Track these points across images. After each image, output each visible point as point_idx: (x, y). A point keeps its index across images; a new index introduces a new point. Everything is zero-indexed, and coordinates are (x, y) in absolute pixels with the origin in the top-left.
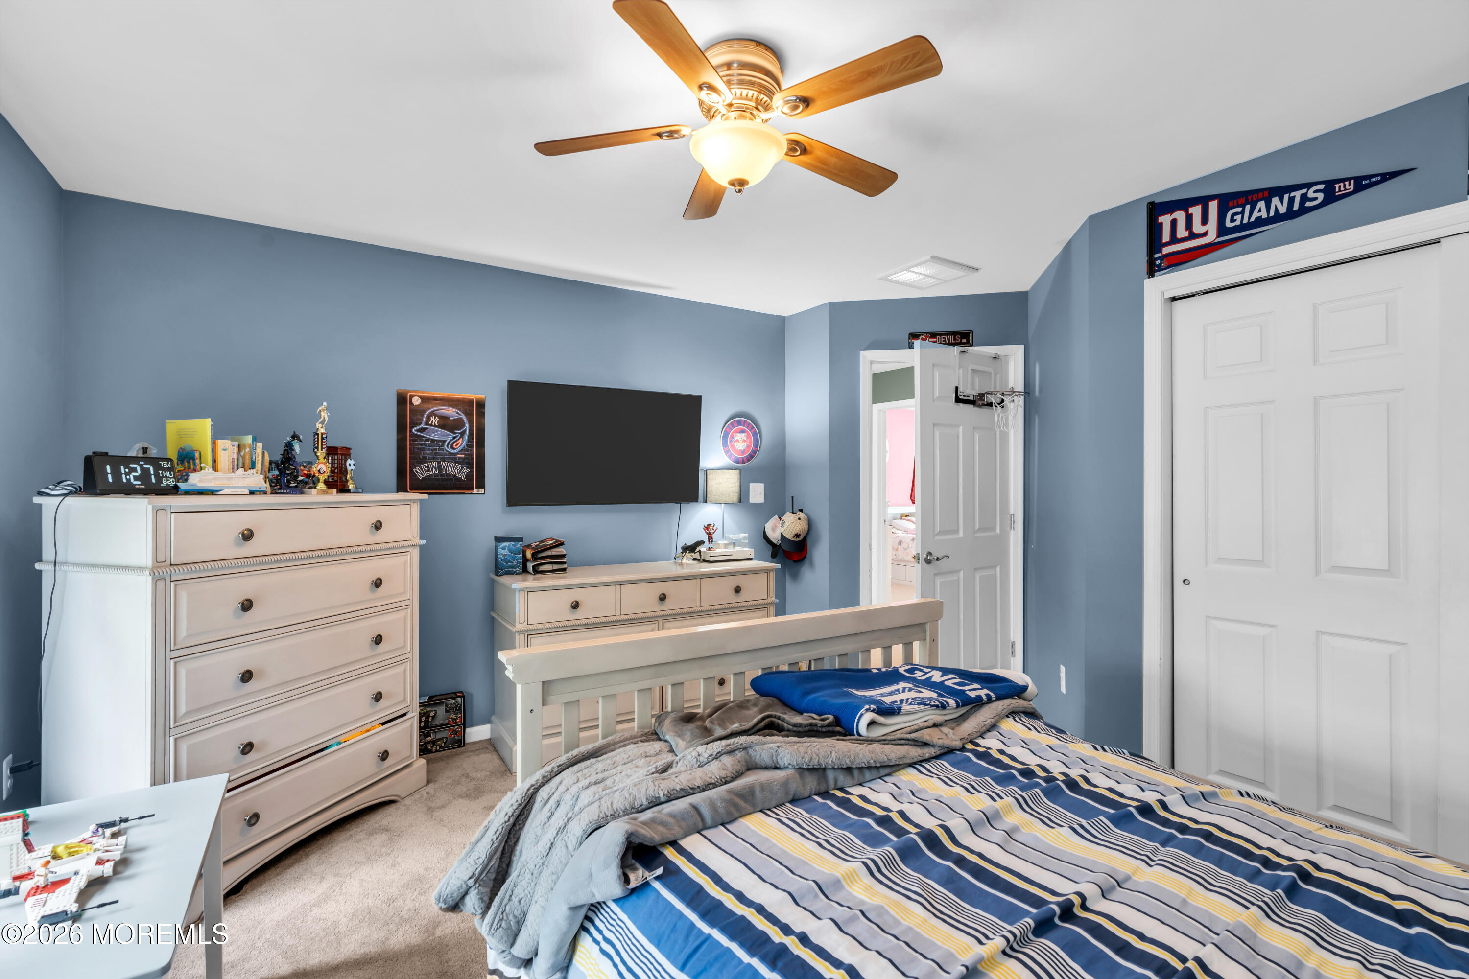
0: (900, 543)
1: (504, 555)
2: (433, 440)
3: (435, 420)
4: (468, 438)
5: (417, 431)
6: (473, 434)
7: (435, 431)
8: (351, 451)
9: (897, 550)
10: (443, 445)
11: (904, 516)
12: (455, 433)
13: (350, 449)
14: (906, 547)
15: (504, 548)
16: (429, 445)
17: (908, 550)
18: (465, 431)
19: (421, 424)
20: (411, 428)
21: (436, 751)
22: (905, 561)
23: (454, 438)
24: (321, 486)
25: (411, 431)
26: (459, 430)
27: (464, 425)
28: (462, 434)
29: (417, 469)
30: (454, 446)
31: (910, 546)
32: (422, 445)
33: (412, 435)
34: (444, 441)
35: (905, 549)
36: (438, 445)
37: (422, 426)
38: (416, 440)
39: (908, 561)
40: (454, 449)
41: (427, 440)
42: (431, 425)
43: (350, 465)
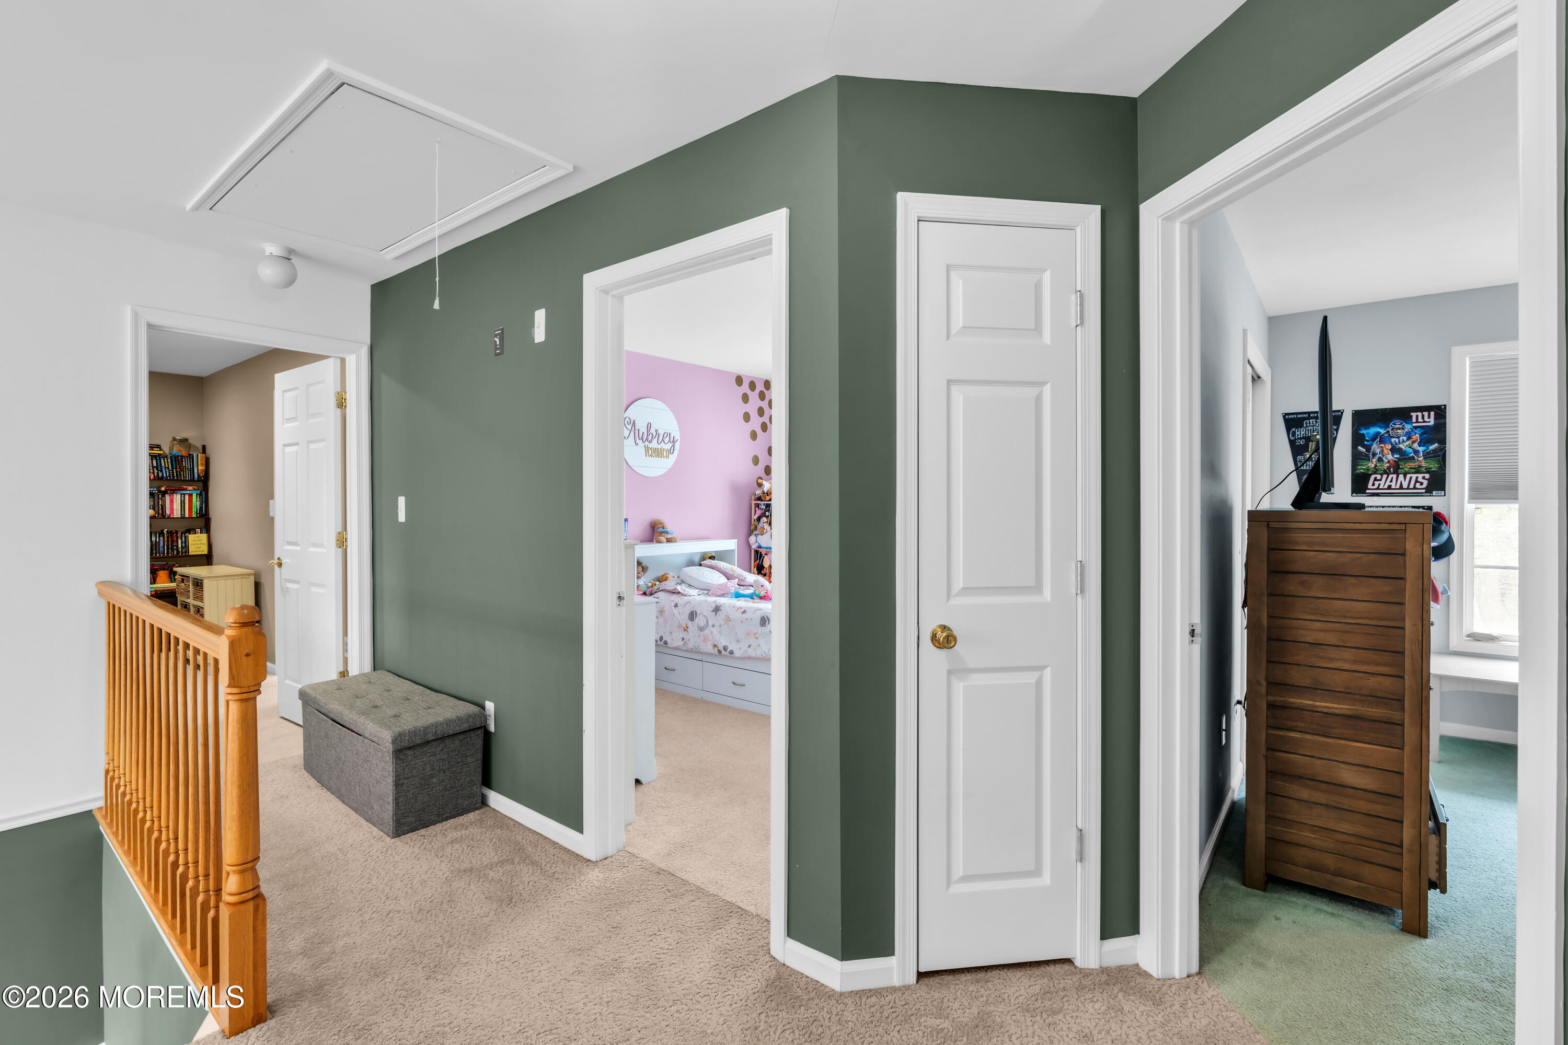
0: (692, 616)
9: (686, 629)
11: (706, 559)
14: (702, 624)
17: (707, 632)
22: (700, 652)
31: (710, 624)
35: (701, 629)
39: (706, 654)
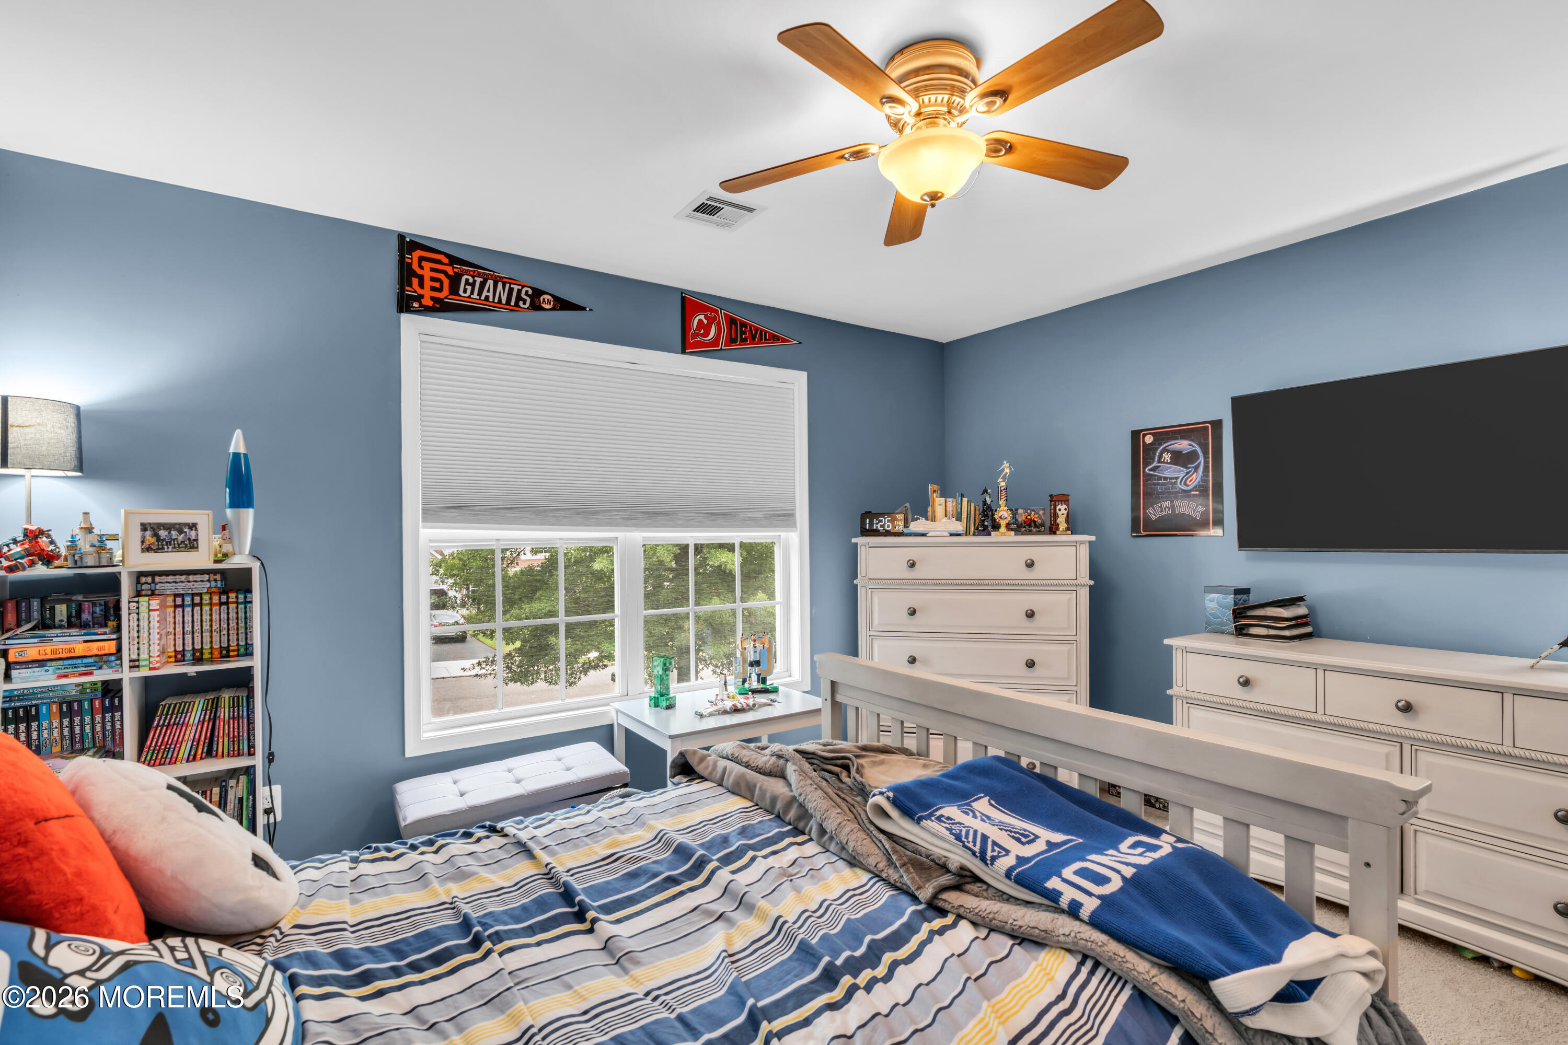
1: (1212, 609)
2: (1166, 479)
3: (1167, 457)
4: (1203, 472)
5: (1150, 470)
6: (1209, 467)
7: (1168, 468)
8: (1070, 497)
10: (1176, 483)
12: (1188, 468)
13: (1068, 495)
15: (1211, 601)
16: (1162, 484)
18: (1199, 464)
19: (1153, 462)
20: (1144, 468)
21: (1159, 808)
23: (1188, 473)
24: (1003, 529)
25: (1144, 471)
26: (1192, 463)
27: (1198, 457)
28: (1196, 468)
29: (1150, 510)
30: (1188, 482)
32: (1155, 484)
33: (1145, 475)
34: (1177, 478)
36: (1170, 483)
37: (1155, 464)
38: (1149, 480)
40: (1188, 486)
41: (1160, 478)
42: (1163, 462)
43: (1060, 510)
